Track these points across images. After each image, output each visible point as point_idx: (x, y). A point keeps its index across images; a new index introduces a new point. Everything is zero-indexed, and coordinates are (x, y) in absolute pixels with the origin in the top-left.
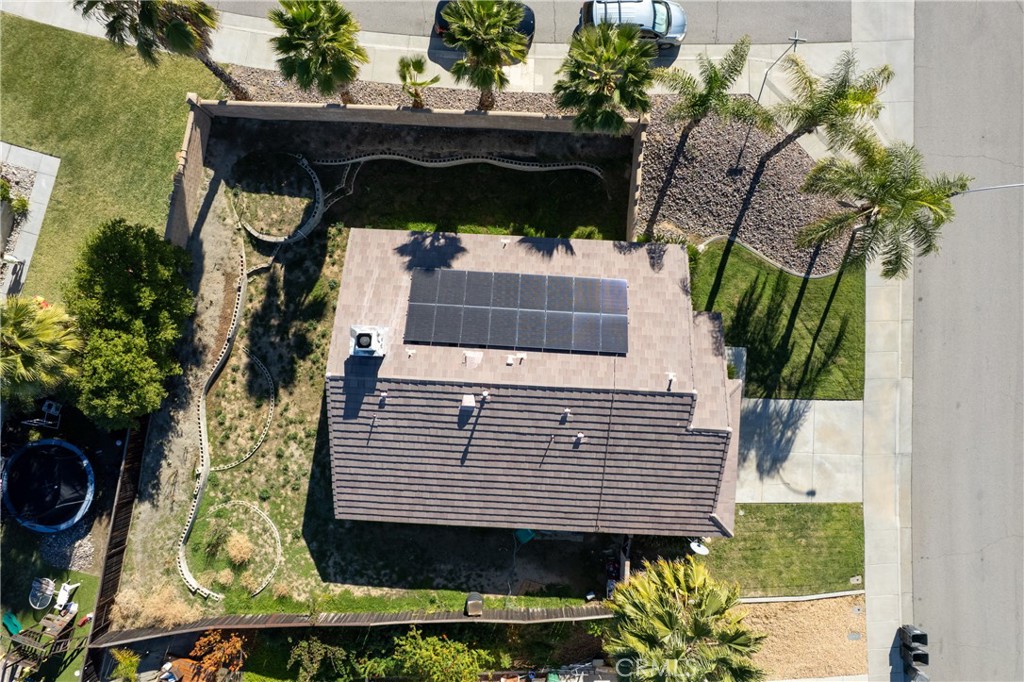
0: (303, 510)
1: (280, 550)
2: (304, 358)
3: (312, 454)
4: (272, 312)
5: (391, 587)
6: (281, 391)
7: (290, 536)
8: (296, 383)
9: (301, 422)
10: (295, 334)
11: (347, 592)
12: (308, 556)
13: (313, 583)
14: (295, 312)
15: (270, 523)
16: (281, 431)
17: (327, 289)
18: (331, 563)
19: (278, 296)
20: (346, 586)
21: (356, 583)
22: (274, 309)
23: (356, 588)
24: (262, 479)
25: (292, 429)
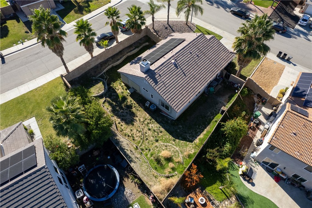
0: (168, 134)
1: (175, 147)
2: (132, 109)
3: (156, 122)
4: (115, 107)
5: (206, 128)
6: (134, 118)
7: (173, 142)
8: (136, 114)
9: (146, 119)
10: (124, 107)
11: (200, 139)
12: (182, 142)
13: (191, 145)
14: (120, 103)
15: (165, 144)
16: (144, 125)
17: (122, 94)
18: (188, 137)
19: (113, 104)
20: (198, 138)
21: (199, 135)
22: (115, 106)
24: (152, 138)
25: (146, 122)
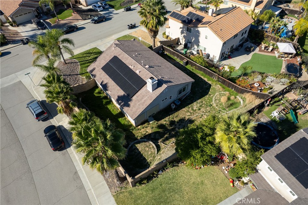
0: (204, 97)
1: (216, 95)
2: (175, 121)
3: (192, 104)
5: (198, 76)
6: (186, 119)
7: (211, 96)
8: (181, 118)
9: (188, 111)
11: (208, 81)
12: (210, 90)
13: (214, 86)
15: (213, 100)
16: (194, 113)
17: (154, 128)
18: (207, 86)
20: (207, 81)
21: (205, 81)
23: (205, 80)
24: (208, 108)
25: (192, 111)
